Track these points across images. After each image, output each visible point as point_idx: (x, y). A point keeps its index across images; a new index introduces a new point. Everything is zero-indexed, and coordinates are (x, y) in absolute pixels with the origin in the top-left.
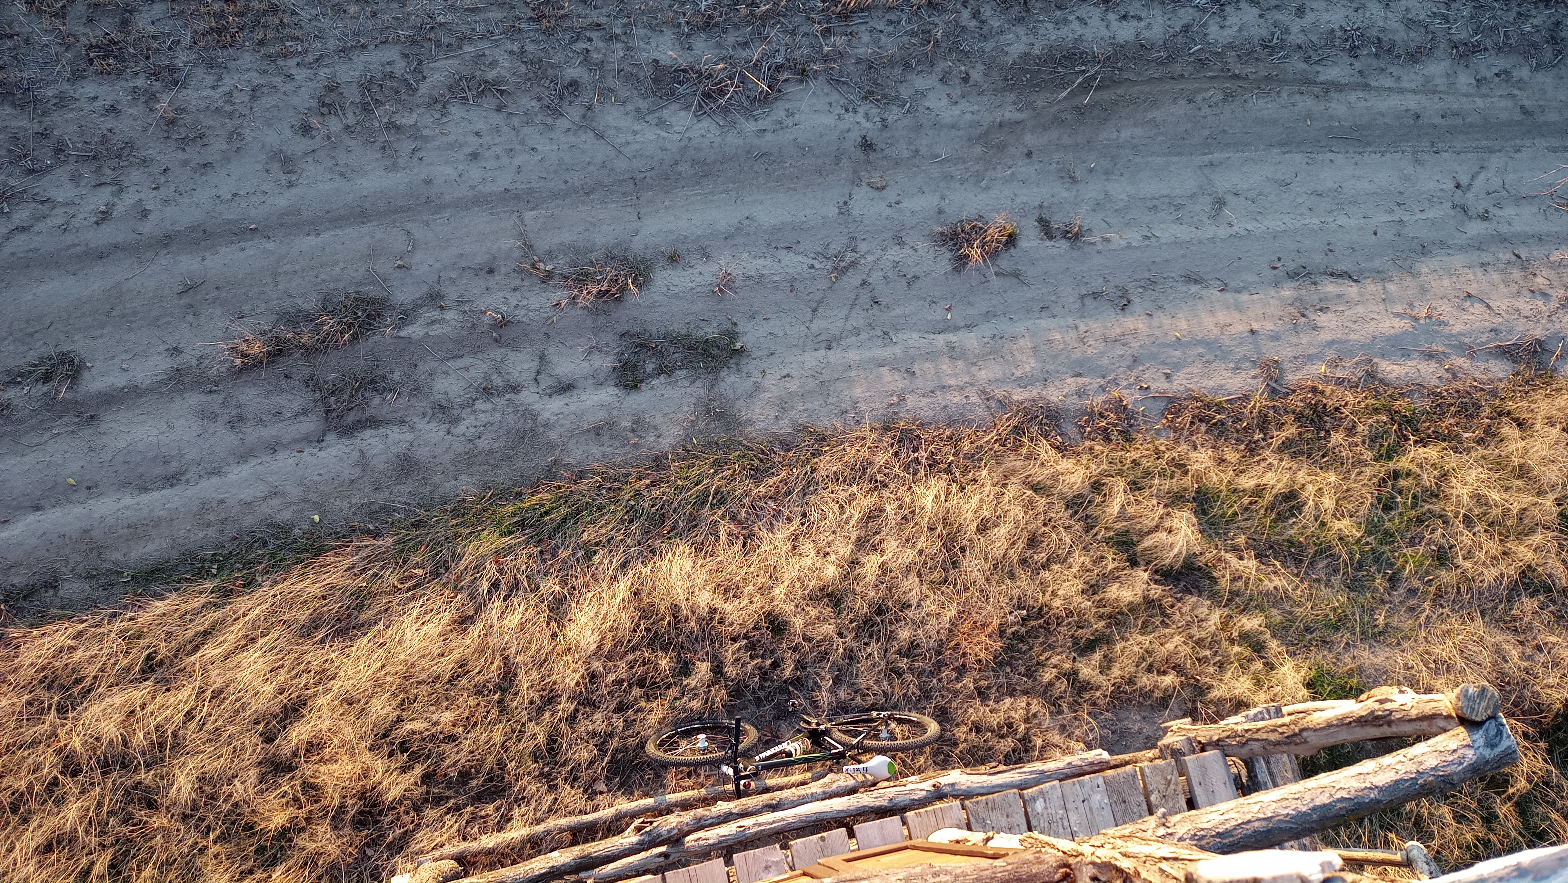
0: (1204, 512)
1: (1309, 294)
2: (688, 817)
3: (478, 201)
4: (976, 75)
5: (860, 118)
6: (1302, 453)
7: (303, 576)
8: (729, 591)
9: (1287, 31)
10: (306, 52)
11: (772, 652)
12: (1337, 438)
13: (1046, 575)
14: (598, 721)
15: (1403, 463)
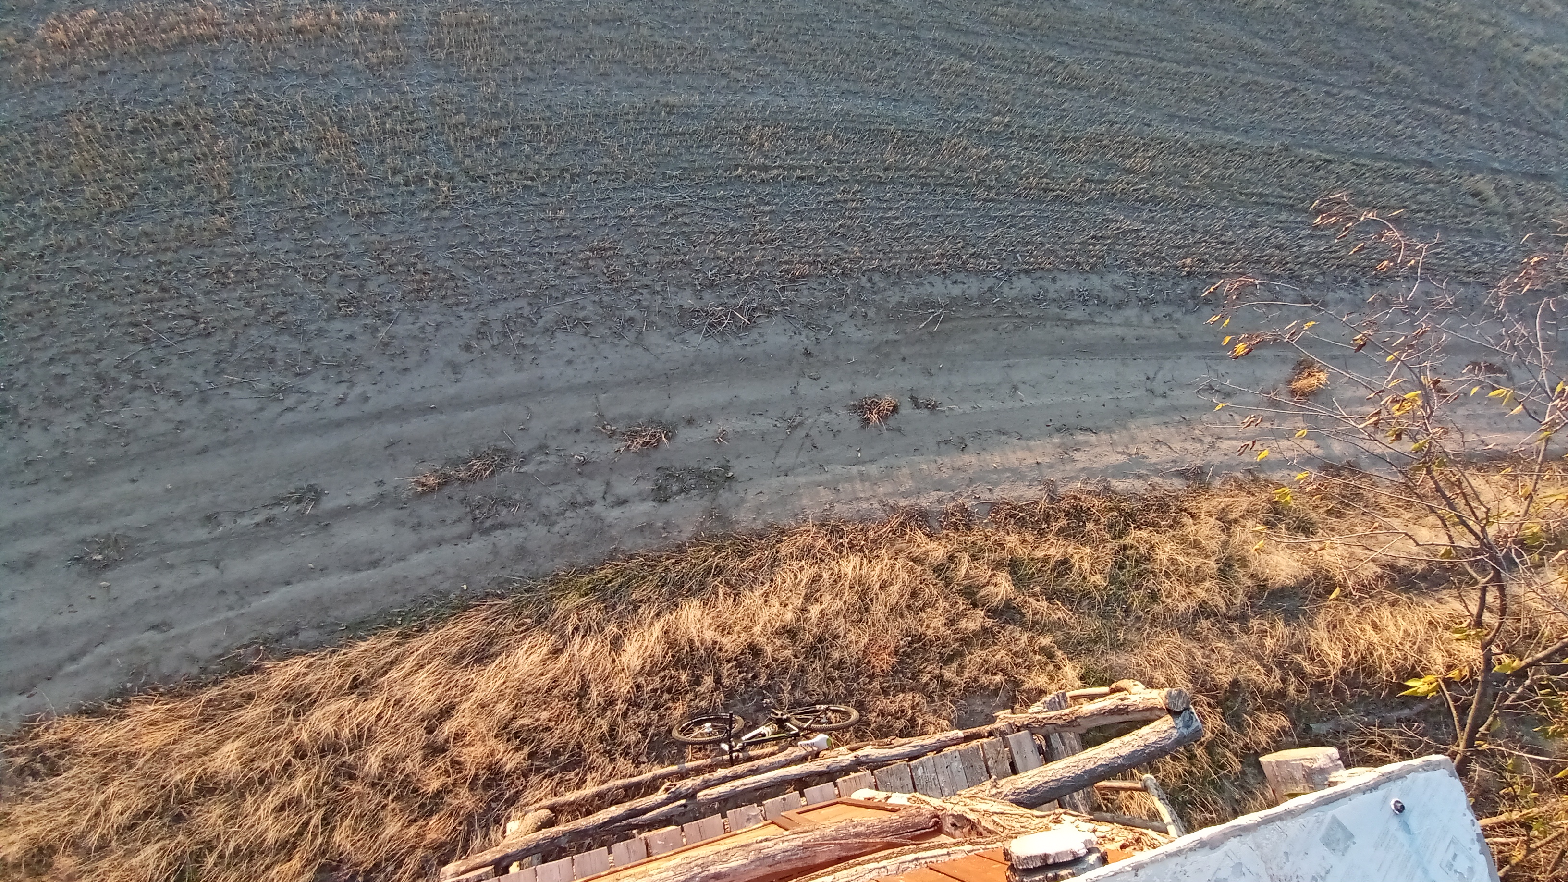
0: (1016, 573)
1: (1068, 439)
2: (699, 780)
3: (571, 389)
4: (871, 313)
5: (803, 338)
6: (1070, 535)
7: (455, 625)
8: (725, 630)
9: (1047, 291)
10: (470, 302)
11: (753, 668)
12: (1090, 526)
13: (923, 615)
14: (642, 716)
15: (1128, 540)
